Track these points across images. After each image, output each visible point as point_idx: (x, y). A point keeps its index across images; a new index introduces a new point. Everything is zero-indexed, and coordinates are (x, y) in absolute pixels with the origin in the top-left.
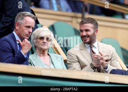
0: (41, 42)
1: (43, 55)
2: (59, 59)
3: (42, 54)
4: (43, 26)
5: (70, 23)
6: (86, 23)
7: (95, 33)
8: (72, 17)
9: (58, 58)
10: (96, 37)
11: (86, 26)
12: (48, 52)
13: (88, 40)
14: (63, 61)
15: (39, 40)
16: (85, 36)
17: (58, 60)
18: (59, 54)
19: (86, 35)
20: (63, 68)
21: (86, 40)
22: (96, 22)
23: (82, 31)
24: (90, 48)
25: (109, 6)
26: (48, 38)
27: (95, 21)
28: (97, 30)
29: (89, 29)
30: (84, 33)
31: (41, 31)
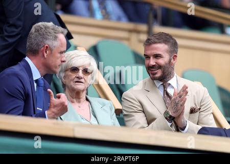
0: (74, 76)
1: (78, 100)
2: (107, 108)
3: (76, 98)
4: (78, 48)
5: (125, 43)
6: (155, 43)
7: (172, 61)
8: (131, 31)
9: (104, 105)
10: (173, 69)
11: (156, 49)
12: (87, 94)
13: (159, 74)
14: (114, 110)
15: (70, 73)
16: (153, 66)
17: (104, 110)
18: (107, 98)
19: (154, 64)
20: (114, 125)
21: (156, 74)
22: (175, 40)
23: (148, 57)
24: (162, 87)
25: (196, 10)
26: (87, 69)
27: (173, 39)
28: (176, 56)
29: (160, 53)
30: (152, 62)
31: (73, 56)
